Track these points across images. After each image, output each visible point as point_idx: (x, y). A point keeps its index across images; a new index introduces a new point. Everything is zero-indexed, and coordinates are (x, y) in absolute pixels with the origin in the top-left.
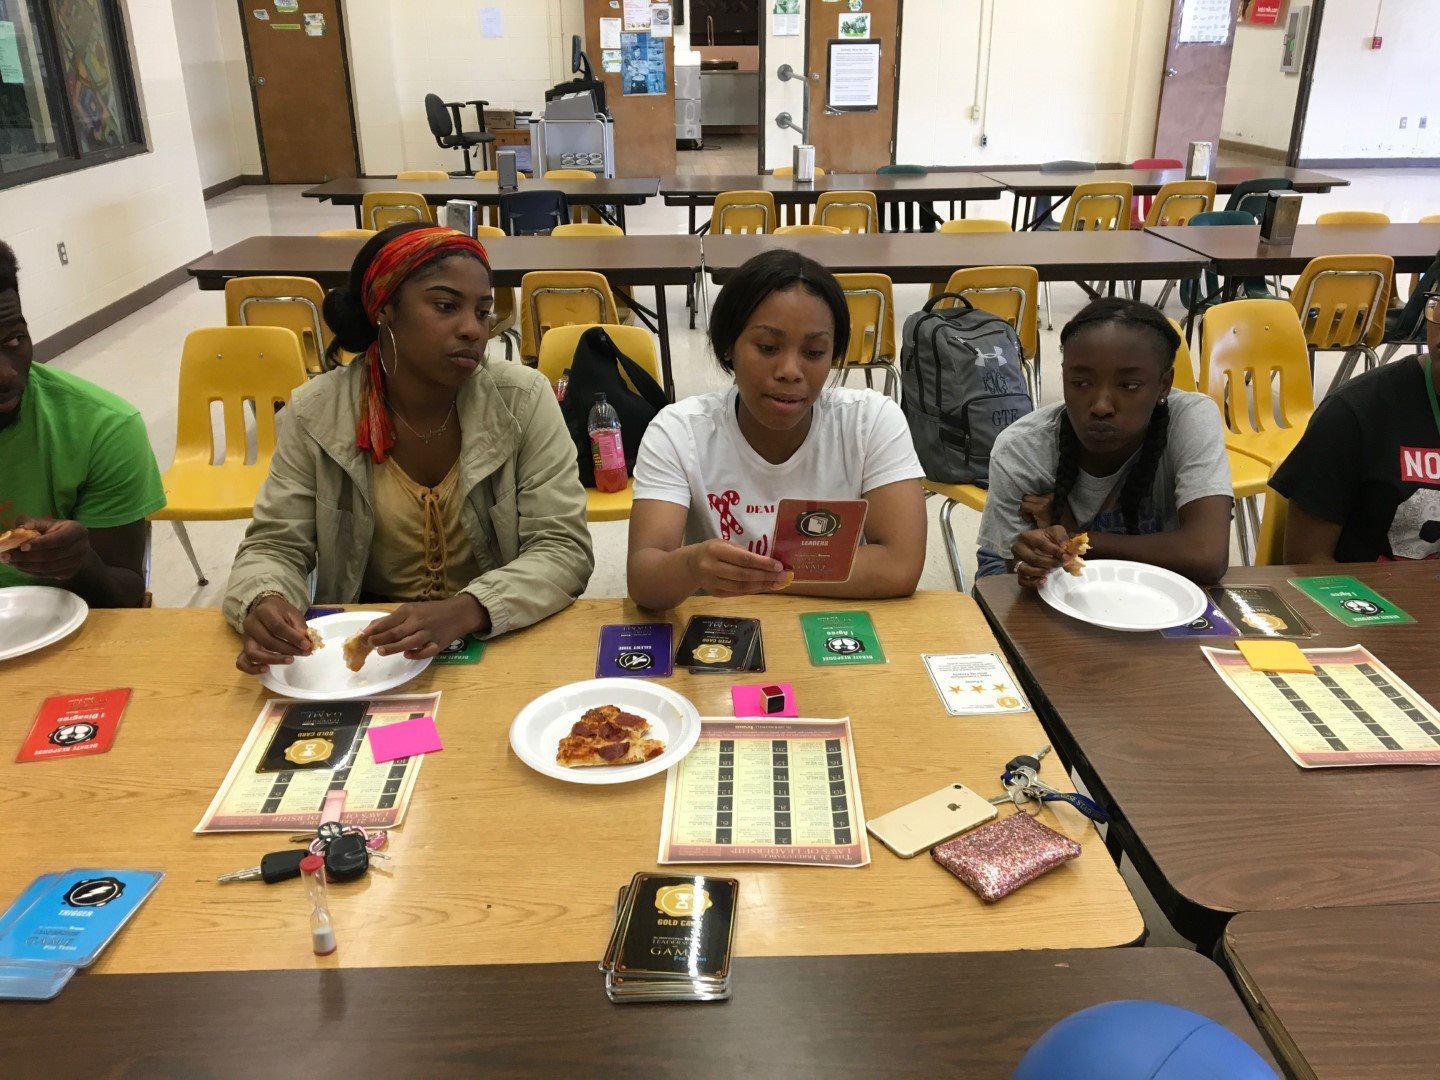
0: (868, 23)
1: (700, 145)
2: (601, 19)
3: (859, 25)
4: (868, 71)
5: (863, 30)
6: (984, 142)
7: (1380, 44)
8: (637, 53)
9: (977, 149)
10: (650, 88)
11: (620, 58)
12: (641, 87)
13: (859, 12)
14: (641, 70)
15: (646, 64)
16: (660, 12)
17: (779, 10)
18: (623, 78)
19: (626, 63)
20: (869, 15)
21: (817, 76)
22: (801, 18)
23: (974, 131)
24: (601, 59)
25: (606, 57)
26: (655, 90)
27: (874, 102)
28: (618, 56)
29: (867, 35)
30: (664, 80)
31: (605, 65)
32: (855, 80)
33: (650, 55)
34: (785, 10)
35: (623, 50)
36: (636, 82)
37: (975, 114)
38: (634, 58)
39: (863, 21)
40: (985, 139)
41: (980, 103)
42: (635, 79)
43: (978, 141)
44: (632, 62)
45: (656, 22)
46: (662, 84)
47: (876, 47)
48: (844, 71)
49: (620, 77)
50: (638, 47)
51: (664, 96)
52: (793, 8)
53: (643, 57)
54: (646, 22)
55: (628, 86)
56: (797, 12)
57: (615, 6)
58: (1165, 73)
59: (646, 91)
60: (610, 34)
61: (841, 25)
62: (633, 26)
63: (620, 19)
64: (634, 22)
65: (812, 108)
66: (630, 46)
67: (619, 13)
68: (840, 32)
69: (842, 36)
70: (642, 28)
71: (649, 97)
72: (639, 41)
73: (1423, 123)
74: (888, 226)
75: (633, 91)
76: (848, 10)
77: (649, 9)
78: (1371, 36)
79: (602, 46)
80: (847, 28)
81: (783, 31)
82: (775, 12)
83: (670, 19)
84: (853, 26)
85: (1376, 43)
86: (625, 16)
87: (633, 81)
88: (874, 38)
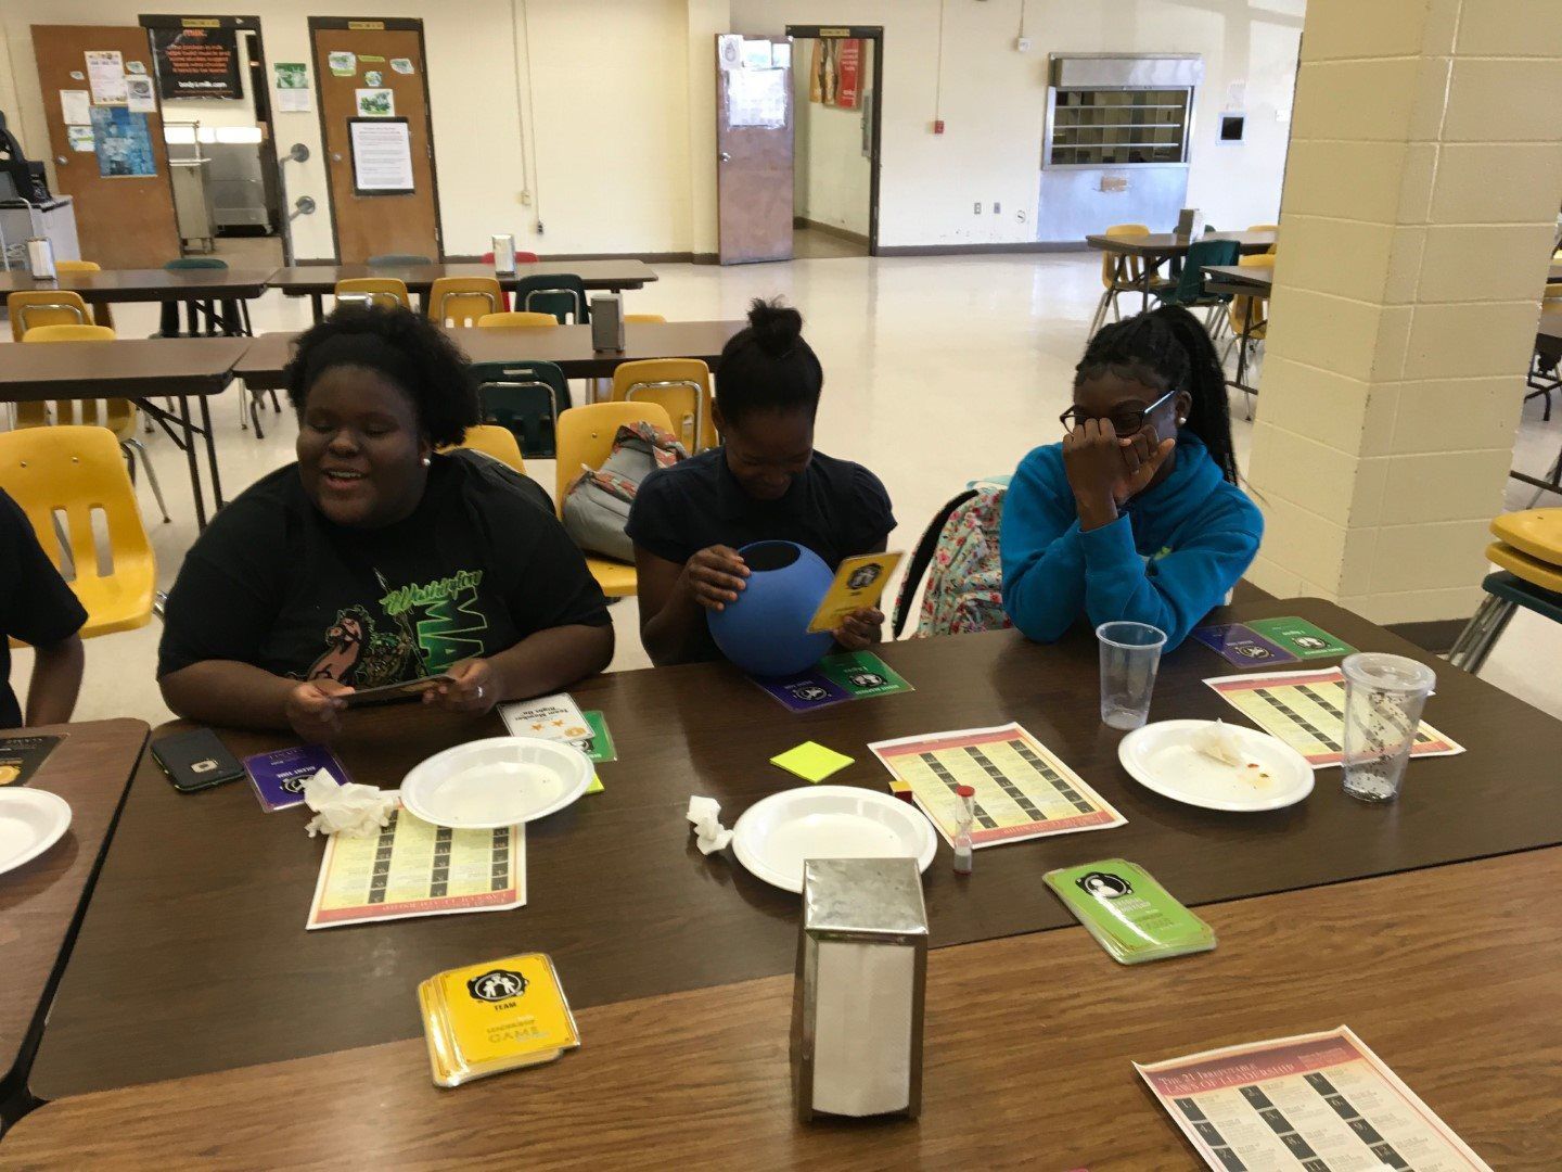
0: (390, 100)
1: (269, 229)
2: (63, 93)
3: (381, 101)
4: (400, 152)
5: (385, 107)
6: (540, 229)
7: (942, 128)
8: (113, 130)
9: (535, 236)
10: (136, 168)
11: (91, 135)
12: (120, 169)
13: (380, 87)
14: (120, 148)
15: (129, 142)
16: (138, 85)
17: (284, 84)
18: (99, 158)
19: (99, 141)
20: (390, 91)
21: (338, 157)
22: (311, 94)
23: (527, 220)
24: (66, 137)
25: (73, 134)
26: (142, 172)
27: (409, 185)
28: (88, 132)
29: (391, 113)
30: (152, 160)
31: (72, 144)
32: (385, 161)
33: (130, 133)
34: (291, 84)
35: (95, 126)
36: (116, 162)
37: (527, 201)
38: (110, 135)
39: (384, 97)
40: (540, 227)
41: (531, 187)
42: (114, 158)
43: (536, 228)
44: (107, 140)
45: (133, 96)
46: (150, 165)
47: (404, 126)
48: (371, 152)
49: (94, 157)
50: (113, 123)
51: (153, 178)
52: (300, 82)
53: (121, 135)
54: (119, 94)
55: (106, 168)
56: (305, 87)
57: (78, 76)
58: (720, 158)
59: (131, 172)
60: (75, 107)
61: (359, 101)
62: (105, 100)
63: (86, 92)
64: (106, 95)
65: (338, 191)
66: (102, 122)
67: (85, 85)
68: (359, 108)
69: (362, 113)
70: (116, 102)
71: (134, 179)
72: (114, 116)
73: (997, 209)
74: (184, 327)
75: (113, 172)
76: (366, 86)
77: (122, 81)
78: (933, 120)
79: (67, 121)
80: (367, 105)
81: (292, 107)
82: (279, 86)
83: (152, 91)
84: (374, 103)
85: (939, 128)
86: (94, 89)
87: (112, 162)
88: (401, 116)
